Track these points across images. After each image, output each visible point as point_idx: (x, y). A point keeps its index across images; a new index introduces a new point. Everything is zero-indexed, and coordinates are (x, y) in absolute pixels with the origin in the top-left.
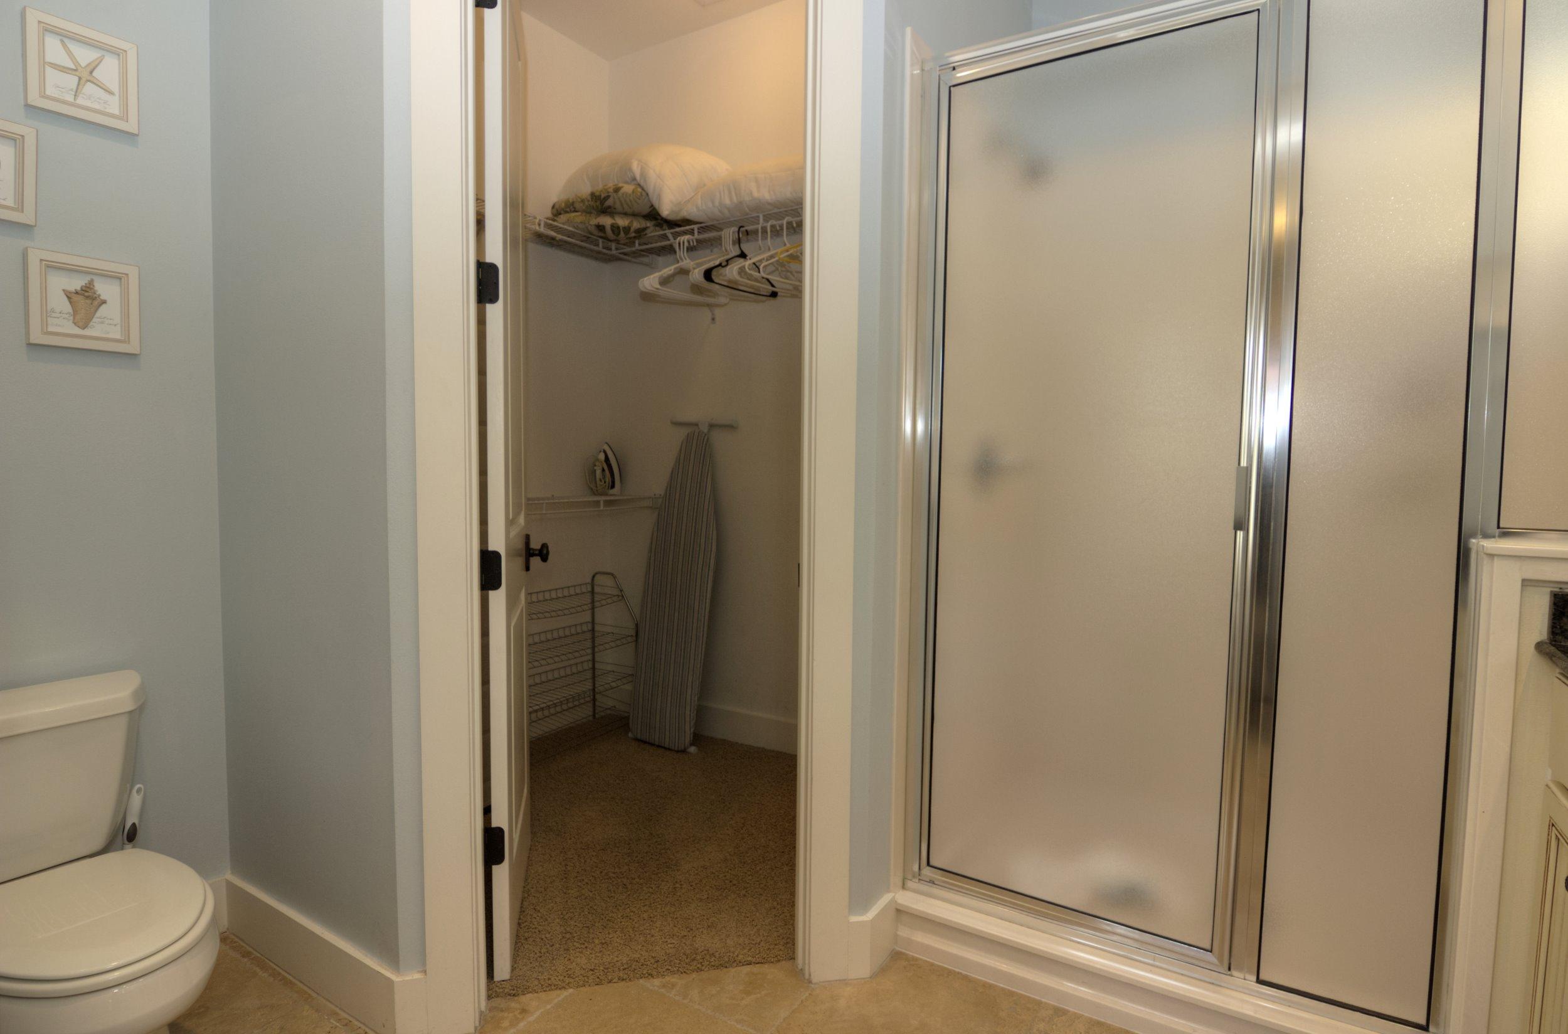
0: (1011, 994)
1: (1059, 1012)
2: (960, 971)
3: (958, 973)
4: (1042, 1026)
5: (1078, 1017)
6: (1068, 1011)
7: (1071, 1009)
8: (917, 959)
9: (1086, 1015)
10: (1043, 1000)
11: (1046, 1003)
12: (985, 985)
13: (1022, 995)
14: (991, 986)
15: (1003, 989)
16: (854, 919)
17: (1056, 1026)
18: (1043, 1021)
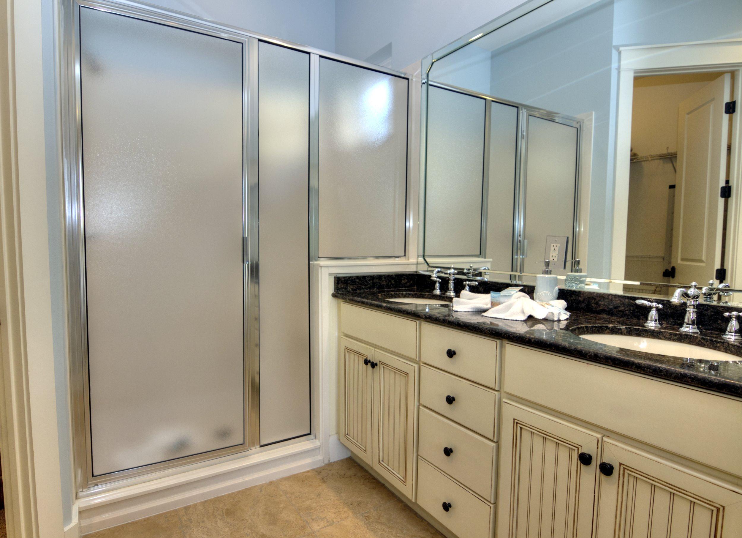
0: (161, 515)
1: (187, 508)
2: (127, 522)
3: (127, 524)
4: (185, 518)
5: (195, 505)
6: (190, 505)
7: (191, 504)
8: (99, 532)
9: (199, 502)
10: (176, 508)
11: (178, 509)
12: (145, 520)
13: (165, 512)
14: (148, 519)
15: (155, 516)
16: (66, 529)
17: (191, 514)
18: (184, 516)
